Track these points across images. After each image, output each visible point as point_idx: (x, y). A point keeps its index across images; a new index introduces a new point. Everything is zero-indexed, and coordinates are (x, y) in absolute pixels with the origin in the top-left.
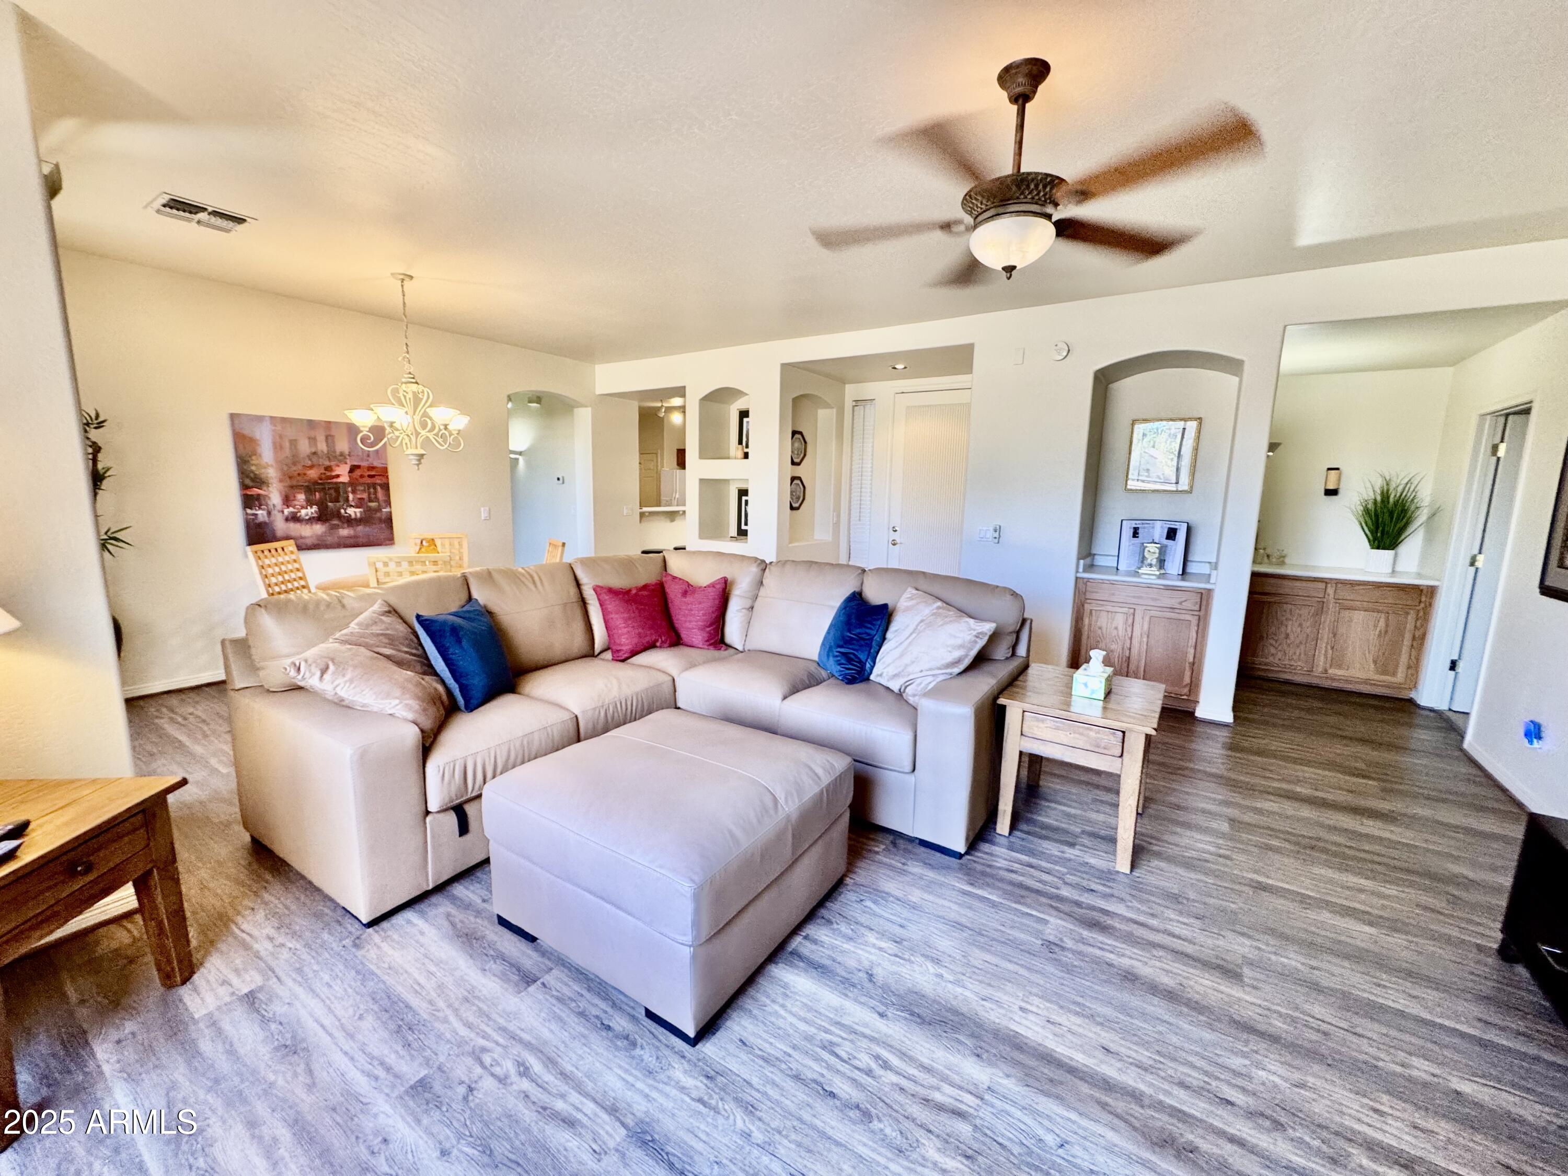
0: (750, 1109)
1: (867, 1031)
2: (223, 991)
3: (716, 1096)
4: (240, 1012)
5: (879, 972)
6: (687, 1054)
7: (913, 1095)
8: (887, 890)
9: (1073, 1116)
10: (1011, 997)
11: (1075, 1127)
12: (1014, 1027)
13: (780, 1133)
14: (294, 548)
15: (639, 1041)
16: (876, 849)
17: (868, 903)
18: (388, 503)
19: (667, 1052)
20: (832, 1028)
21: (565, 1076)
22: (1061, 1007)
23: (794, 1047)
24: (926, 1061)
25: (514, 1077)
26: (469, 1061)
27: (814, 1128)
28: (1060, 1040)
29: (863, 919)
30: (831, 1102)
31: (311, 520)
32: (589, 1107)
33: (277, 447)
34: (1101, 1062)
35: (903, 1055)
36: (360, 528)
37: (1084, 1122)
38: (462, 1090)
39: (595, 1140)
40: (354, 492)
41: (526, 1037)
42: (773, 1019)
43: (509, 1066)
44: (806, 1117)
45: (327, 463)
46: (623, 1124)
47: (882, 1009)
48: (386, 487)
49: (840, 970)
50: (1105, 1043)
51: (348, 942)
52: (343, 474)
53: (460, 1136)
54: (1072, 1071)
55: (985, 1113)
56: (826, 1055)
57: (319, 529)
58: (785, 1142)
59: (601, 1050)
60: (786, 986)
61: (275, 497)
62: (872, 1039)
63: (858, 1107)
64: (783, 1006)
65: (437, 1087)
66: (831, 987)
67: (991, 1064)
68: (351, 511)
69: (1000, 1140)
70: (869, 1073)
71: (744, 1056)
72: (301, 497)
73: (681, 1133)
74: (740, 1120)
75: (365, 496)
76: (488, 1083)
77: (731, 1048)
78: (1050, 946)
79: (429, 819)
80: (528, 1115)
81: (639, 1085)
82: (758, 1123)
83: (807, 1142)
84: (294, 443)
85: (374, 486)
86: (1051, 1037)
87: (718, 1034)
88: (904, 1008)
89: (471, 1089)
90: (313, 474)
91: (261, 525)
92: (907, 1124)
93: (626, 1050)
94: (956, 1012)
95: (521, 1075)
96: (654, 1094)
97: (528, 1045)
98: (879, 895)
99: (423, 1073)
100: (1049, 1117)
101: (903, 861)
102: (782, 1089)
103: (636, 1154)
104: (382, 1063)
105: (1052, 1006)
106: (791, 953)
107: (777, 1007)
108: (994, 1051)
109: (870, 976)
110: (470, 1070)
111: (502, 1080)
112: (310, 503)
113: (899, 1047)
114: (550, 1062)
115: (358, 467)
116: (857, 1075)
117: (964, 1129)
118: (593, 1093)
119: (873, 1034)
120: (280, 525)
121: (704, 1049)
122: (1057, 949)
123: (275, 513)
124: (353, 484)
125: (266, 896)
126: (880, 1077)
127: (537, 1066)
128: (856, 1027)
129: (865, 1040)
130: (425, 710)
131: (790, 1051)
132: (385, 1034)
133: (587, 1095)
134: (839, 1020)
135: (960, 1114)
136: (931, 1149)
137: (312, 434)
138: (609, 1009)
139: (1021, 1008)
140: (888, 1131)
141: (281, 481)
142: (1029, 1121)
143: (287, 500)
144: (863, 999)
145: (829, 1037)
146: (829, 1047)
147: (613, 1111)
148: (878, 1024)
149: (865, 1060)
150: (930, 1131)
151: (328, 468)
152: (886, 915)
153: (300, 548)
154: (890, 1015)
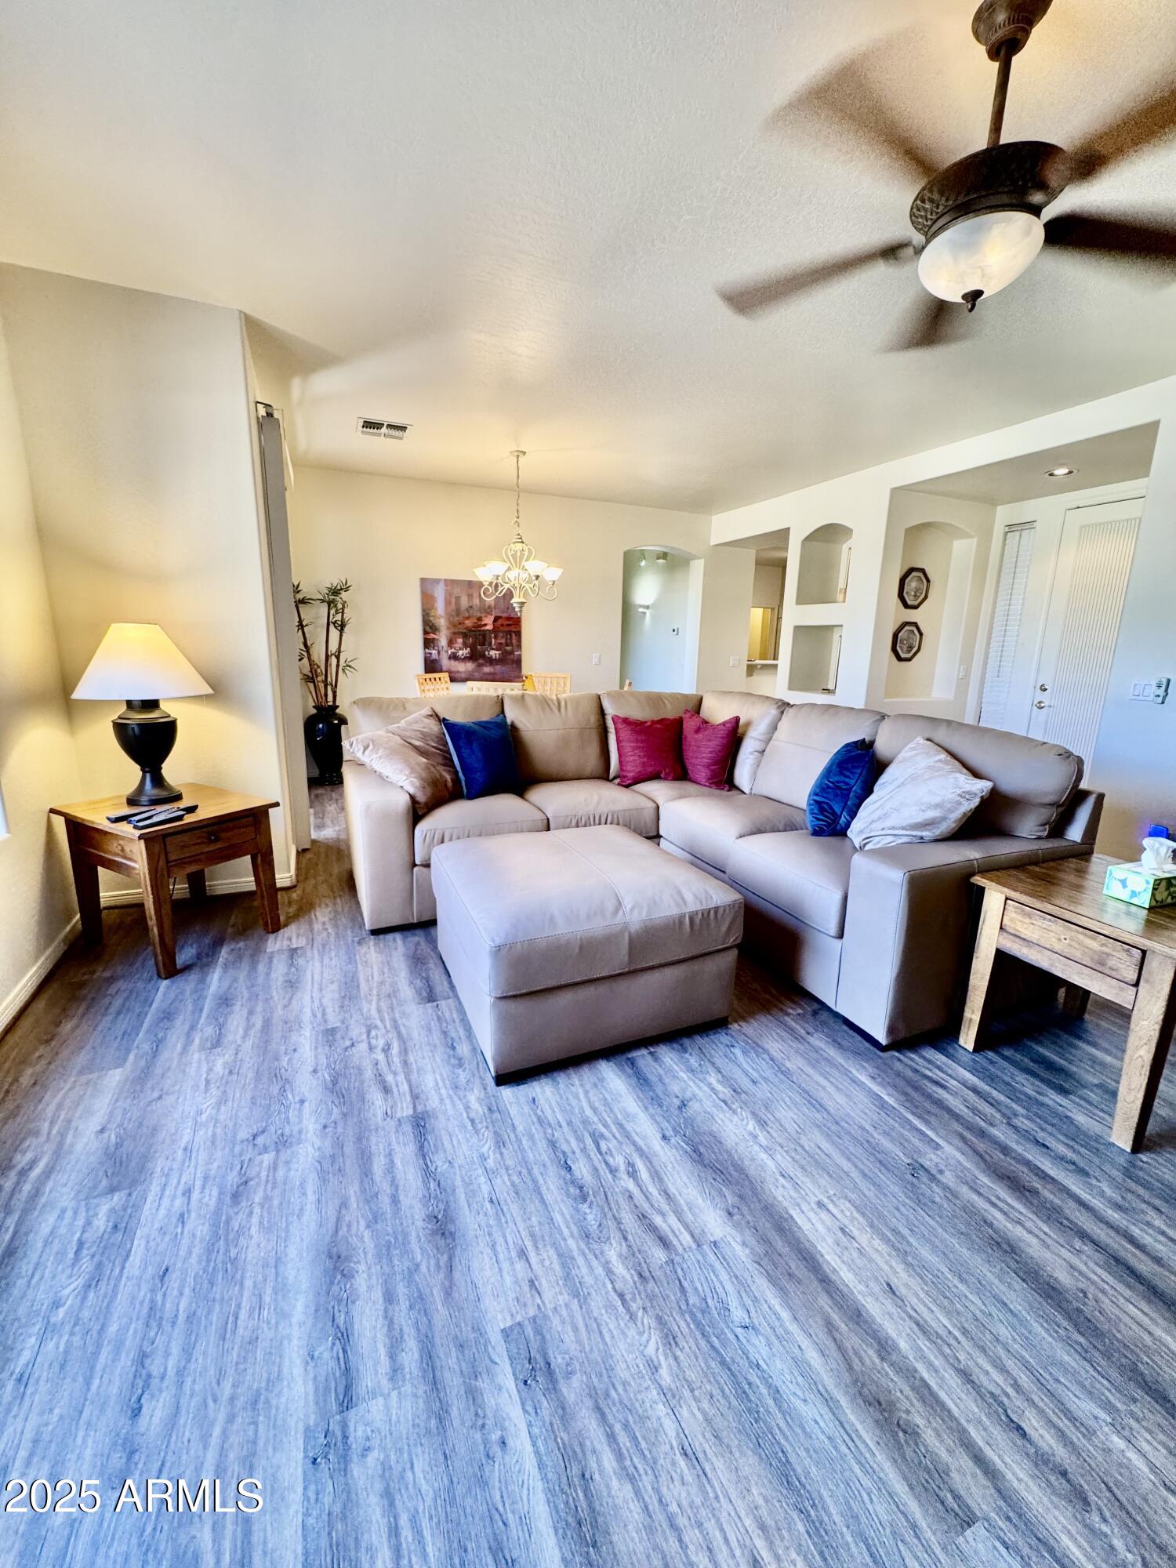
0: (500, 1143)
1: (641, 1143)
2: (286, 943)
3: (485, 1124)
4: (285, 957)
5: (694, 1106)
6: (489, 1089)
7: (636, 1207)
8: (767, 1046)
9: (785, 1315)
10: (815, 1189)
11: (777, 1324)
12: (794, 1213)
13: (507, 1169)
14: (448, 679)
15: (466, 1065)
16: (791, 1011)
17: (737, 1052)
18: (519, 646)
19: (477, 1081)
20: (612, 1126)
21: (405, 1063)
22: (872, 1226)
23: (569, 1123)
24: (672, 1190)
25: (379, 1050)
26: (364, 1030)
27: (534, 1181)
28: (838, 1250)
29: (718, 1061)
30: (563, 1172)
31: (465, 659)
32: (405, 1087)
33: (448, 603)
34: (872, 1294)
35: (656, 1176)
36: (498, 667)
37: (793, 1328)
38: (348, 1043)
39: (392, 1108)
40: (496, 638)
41: (403, 1030)
42: (570, 1097)
43: (381, 1042)
44: (536, 1171)
45: (479, 615)
46: (415, 1107)
47: (669, 1133)
48: (519, 634)
49: (659, 1090)
50: (894, 1282)
51: (356, 939)
52: (489, 623)
53: (328, 1066)
54: (826, 1282)
55: (692, 1258)
56: (589, 1141)
57: (470, 666)
58: (506, 1178)
59: (438, 1059)
60: (602, 1080)
61: (443, 641)
62: (638, 1149)
63: (581, 1188)
64: (586, 1093)
65: (338, 1036)
66: (638, 1097)
67: (736, 1226)
68: (494, 654)
69: (685, 1284)
70: (613, 1171)
71: (526, 1109)
72: (460, 641)
73: (443, 1132)
74: (487, 1147)
75: (503, 641)
76: (364, 1046)
77: (522, 1100)
78: (917, 1169)
79: (416, 869)
80: (369, 1073)
81: (443, 1091)
82: (498, 1155)
83: (521, 1187)
84: (458, 598)
85: (510, 633)
86: (830, 1241)
87: (522, 1087)
88: (689, 1141)
89: (353, 1045)
90: (468, 623)
91: (434, 661)
92: (611, 1223)
93: (453, 1066)
94: (740, 1170)
95: (383, 1050)
96: (447, 1101)
97: (400, 1035)
98: (756, 1048)
99: (338, 1024)
100: (755, 1300)
101: (811, 1030)
102: (534, 1143)
103: (408, 1128)
104: (324, 1010)
105: (861, 1219)
106: (629, 1059)
107: (580, 1091)
108: (749, 1218)
109: (683, 1105)
110: (360, 1035)
111: (371, 1048)
112: (465, 645)
113: (658, 1168)
114: (404, 1051)
115: (500, 617)
116: (602, 1168)
117: (659, 1255)
118: (413, 1081)
119: (643, 1147)
120: (445, 663)
121: (503, 1092)
122: (924, 1178)
123: (442, 653)
124: (495, 630)
125: (338, 900)
126: (620, 1179)
127: (395, 1049)
128: (634, 1134)
129: (632, 1148)
130: (424, 787)
131: (564, 1124)
132: (337, 996)
133: (409, 1082)
134: (624, 1122)
135: (664, 1242)
136: (613, 1253)
137: (470, 591)
138: (463, 1038)
139: (820, 1204)
140: (590, 1217)
141: (448, 628)
142: (729, 1287)
143: (451, 643)
144: (660, 1119)
145: (603, 1130)
146: (597, 1138)
147: (415, 1097)
148: (655, 1142)
149: (619, 1161)
150: (626, 1239)
151: (480, 619)
152: (745, 1066)
153: (452, 680)
154: (673, 1141)
